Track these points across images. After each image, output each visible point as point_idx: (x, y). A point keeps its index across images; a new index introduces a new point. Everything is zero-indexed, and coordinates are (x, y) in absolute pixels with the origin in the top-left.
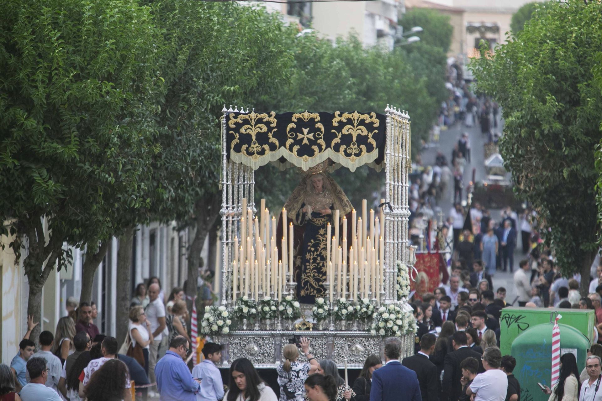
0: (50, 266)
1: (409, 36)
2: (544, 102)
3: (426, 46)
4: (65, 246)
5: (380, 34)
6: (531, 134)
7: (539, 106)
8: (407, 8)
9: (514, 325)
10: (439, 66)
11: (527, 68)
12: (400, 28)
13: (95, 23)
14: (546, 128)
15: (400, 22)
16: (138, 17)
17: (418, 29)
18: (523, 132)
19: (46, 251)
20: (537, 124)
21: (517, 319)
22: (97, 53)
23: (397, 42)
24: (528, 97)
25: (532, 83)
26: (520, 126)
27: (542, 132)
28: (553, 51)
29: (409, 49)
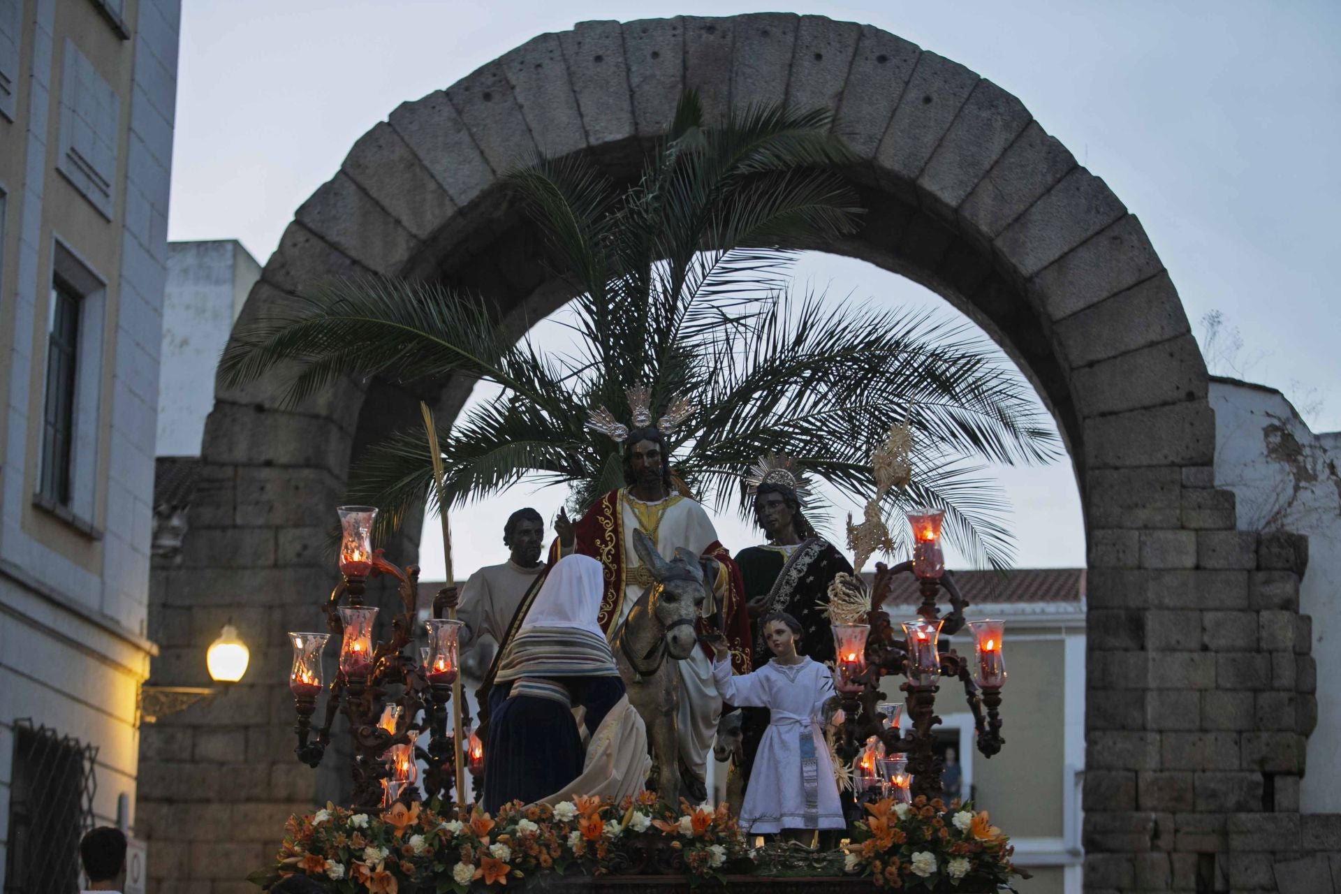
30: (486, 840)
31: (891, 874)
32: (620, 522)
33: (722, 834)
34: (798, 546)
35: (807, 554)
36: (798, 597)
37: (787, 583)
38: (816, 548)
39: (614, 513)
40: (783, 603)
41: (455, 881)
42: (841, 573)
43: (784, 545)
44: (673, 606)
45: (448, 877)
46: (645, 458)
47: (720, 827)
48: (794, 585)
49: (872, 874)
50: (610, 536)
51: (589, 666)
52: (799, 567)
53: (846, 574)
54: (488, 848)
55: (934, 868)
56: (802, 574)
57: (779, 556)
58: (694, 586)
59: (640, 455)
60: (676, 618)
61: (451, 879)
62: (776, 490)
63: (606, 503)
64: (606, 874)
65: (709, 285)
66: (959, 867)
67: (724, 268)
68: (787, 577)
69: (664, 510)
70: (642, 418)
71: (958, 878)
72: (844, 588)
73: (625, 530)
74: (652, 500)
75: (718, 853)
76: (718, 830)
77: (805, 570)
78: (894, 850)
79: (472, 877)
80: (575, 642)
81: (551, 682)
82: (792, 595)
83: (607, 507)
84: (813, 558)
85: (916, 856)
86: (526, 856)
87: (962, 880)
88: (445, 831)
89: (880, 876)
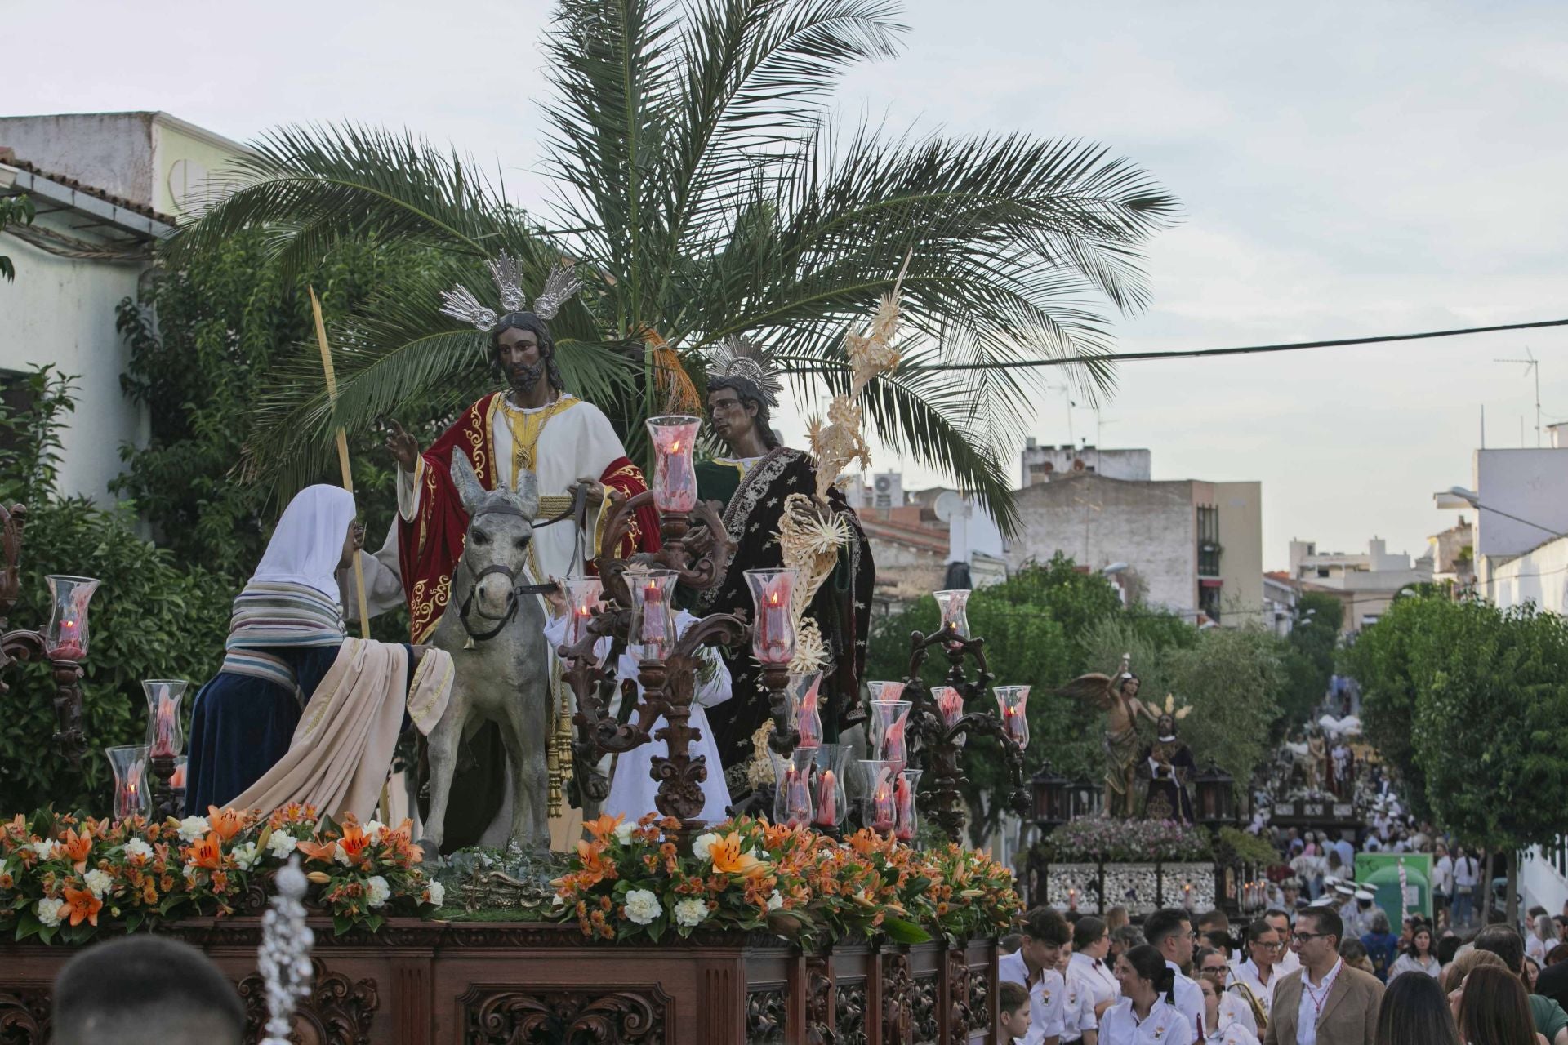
0: (989, 831)
1: (1303, 618)
2: (1394, 681)
3: (1318, 626)
4: (1002, 814)
5: (1279, 618)
6: (1385, 708)
7: (1390, 685)
8: (1304, 592)
9: (1366, 867)
10: (1328, 644)
11: (1380, 654)
12: (1297, 612)
13: (1018, 637)
14: (1397, 703)
15: (1297, 605)
16: (1053, 633)
17: (1311, 611)
18: (1379, 707)
19: (986, 819)
20: (1390, 699)
21: (1369, 863)
22: (1020, 662)
23: (1295, 623)
24: (1381, 678)
25: (1383, 666)
26: (1376, 701)
27: (1393, 706)
28: (1401, 640)
29: (1303, 629)
30: (80, 867)
31: (597, 920)
32: (489, 436)
33: (387, 862)
34: (758, 459)
35: (770, 469)
36: (757, 526)
37: (742, 507)
38: (784, 460)
39: (483, 426)
40: (738, 534)
41: (40, 922)
42: (797, 495)
43: (743, 457)
44: (483, 548)
45: (29, 914)
46: (513, 351)
47: (386, 853)
48: (749, 510)
49: (576, 919)
50: (479, 455)
51: (302, 632)
52: (758, 487)
53: (804, 496)
54: (82, 877)
55: (657, 911)
56: (761, 496)
57: (734, 472)
58: (513, 522)
59: (507, 349)
60: (486, 564)
61: (35, 919)
62: (728, 386)
63: (475, 412)
64: (231, 916)
65: (729, 119)
66: (692, 912)
67: (745, 97)
68: (742, 500)
69: (547, 418)
70: (512, 298)
71: (690, 927)
72: (794, 515)
73: (497, 448)
74: (531, 407)
75: (379, 890)
76: (382, 856)
77: (766, 488)
78: (606, 887)
79: (58, 915)
80: (290, 601)
81: (263, 654)
82: (749, 524)
83: (476, 417)
84: (778, 474)
85: (632, 896)
86: (129, 892)
87: (695, 930)
88: (32, 854)
89: (586, 922)
